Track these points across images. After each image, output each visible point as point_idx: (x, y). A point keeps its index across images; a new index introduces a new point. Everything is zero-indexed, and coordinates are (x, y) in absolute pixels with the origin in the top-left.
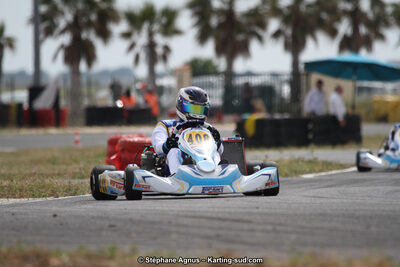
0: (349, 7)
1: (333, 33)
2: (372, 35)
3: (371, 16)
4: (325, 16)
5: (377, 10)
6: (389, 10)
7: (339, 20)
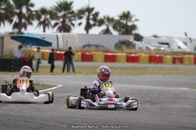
0: (18, 11)
1: (11, 21)
2: (27, 23)
3: (26, 15)
4: (8, 14)
5: (29, 12)
6: (34, 13)
7: (13, 16)
